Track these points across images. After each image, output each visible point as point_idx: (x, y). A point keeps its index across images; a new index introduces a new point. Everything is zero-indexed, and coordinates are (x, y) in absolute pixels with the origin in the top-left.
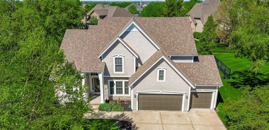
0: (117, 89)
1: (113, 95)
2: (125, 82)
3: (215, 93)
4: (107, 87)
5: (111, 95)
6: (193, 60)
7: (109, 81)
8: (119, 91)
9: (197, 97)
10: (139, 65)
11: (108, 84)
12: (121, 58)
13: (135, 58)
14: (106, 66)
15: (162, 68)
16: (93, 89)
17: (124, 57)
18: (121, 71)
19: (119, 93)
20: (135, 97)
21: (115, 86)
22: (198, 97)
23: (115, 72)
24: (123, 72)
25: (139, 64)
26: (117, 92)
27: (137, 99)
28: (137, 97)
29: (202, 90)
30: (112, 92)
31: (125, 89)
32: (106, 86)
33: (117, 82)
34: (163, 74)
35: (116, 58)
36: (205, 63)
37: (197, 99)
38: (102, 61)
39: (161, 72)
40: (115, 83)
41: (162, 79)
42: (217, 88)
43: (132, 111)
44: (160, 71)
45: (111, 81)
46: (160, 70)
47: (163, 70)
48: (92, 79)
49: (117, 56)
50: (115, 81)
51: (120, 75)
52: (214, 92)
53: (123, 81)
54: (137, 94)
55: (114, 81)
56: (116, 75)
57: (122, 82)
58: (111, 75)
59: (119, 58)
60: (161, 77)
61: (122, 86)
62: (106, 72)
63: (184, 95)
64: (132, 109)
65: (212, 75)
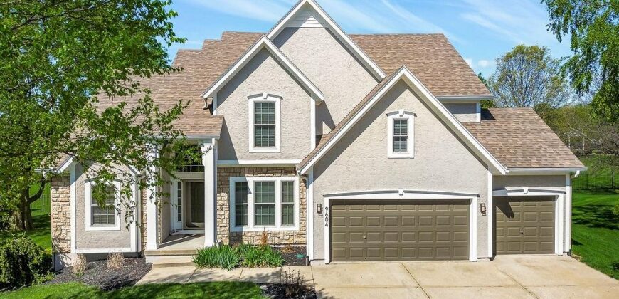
0: (257, 207)
1: (245, 229)
2: (284, 183)
3: (564, 198)
4: (226, 202)
5: (237, 229)
6: (478, 116)
7: (233, 180)
8: (264, 215)
9: (510, 214)
10: (326, 129)
11: (228, 192)
12: (272, 105)
13: (313, 103)
14: (224, 128)
15: (401, 112)
16: (179, 220)
17: (281, 98)
18: (272, 144)
19: (264, 223)
20: (320, 213)
21: (251, 198)
22: (513, 216)
23: (252, 149)
24: (277, 148)
25: (325, 126)
26: (256, 217)
27: (324, 219)
28: (324, 211)
29: (526, 191)
30: (240, 219)
31: (284, 206)
32: (223, 199)
33: (257, 184)
34: (405, 131)
35: (257, 105)
36: (513, 123)
37: (511, 221)
38: (215, 113)
39: (400, 124)
40: (251, 187)
41: (404, 148)
42: (568, 180)
43: (309, 264)
44: (396, 122)
45: (240, 179)
46: (397, 116)
47: (406, 116)
48: (179, 184)
49: (261, 95)
50: (251, 180)
51: (270, 158)
52: (561, 195)
53: (278, 180)
54: (326, 203)
55: (248, 179)
56: (256, 156)
57: (272, 184)
58: (242, 158)
59: (265, 104)
60: (400, 142)
61: (272, 196)
62: (225, 148)
63: (475, 199)
64: (311, 258)
65: (544, 146)
